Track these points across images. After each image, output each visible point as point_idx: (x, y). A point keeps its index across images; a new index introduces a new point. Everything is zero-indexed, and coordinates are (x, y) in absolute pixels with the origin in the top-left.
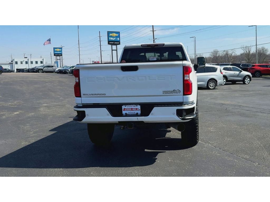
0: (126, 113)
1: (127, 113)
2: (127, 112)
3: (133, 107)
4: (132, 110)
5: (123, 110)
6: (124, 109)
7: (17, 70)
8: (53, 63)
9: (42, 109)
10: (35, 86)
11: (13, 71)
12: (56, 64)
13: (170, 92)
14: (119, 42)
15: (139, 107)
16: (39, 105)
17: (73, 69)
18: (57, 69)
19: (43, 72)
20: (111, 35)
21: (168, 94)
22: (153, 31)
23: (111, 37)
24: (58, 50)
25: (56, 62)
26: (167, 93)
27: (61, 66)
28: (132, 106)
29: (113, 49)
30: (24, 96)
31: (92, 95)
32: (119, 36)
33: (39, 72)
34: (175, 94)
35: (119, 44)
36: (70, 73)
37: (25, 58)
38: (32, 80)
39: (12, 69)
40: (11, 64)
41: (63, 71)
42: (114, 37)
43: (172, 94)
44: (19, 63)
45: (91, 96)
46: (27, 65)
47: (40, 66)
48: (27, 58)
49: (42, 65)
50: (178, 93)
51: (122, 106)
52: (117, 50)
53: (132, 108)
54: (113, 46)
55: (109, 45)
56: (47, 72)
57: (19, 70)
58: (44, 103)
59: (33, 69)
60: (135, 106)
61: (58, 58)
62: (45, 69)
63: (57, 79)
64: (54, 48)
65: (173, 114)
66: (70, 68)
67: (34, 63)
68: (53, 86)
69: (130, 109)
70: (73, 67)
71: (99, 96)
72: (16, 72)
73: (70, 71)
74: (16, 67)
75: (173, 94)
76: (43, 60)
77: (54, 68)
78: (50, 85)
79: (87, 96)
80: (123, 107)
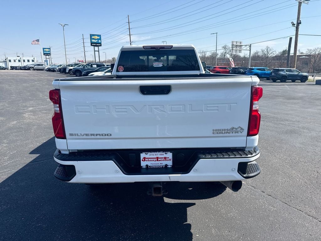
0: (147, 166)
1: (149, 165)
2: (149, 163)
3: (159, 155)
4: (158, 160)
5: (142, 160)
6: (145, 158)
7: (11, 67)
8: (43, 61)
9: (26, 115)
10: (24, 84)
11: (7, 69)
12: (46, 63)
13: (226, 131)
14: (100, 43)
15: (170, 155)
16: (24, 110)
17: (60, 68)
18: (46, 68)
19: (34, 70)
20: (93, 37)
21: (221, 135)
22: (130, 35)
23: (94, 39)
24: (47, 50)
25: (46, 61)
26: (220, 133)
27: (51, 64)
28: (157, 153)
29: (95, 50)
30: (11, 97)
31: (87, 135)
32: (100, 39)
33: (30, 70)
34: (234, 134)
35: (101, 46)
36: (58, 71)
37: (18, 56)
38: (22, 78)
39: (6, 67)
40: (5, 62)
41: (52, 69)
42: (95, 39)
43: (228, 135)
44: (12, 61)
45: (85, 137)
46: (20, 63)
47: (31, 65)
48: (19, 56)
49: (33, 63)
50: (240, 132)
51: (141, 154)
52: (99, 51)
53: (157, 156)
54: (95, 47)
55: (92, 46)
56: (38, 70)
57: (13, 68)
58: (30, 107)
59: (25, 67)
60: (163, 153)
61: (48, 57)
62: (36, 67)
63: (45, 78)
64: (44, 49)
65: (232, 170)
66: (58, 66)
67: (26, 61)
68: (41, 85)
69: (154, 159)
70: (61, 66)
71: (98, 137)
72: (11, 69)
73: (58, 69)
74: (10, 65)
75: (231, 134)
76: (34, 58)
77: (44, 66)
78: (38, 83)
79: (77, 137)
80: (143, 155)
